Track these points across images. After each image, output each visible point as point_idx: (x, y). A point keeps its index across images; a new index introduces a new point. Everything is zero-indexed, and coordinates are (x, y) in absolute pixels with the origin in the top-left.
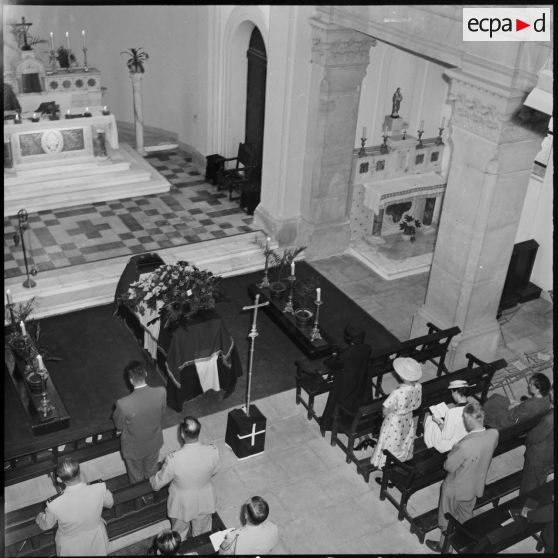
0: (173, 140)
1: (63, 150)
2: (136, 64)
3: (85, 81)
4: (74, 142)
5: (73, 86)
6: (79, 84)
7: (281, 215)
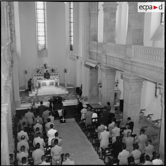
0: (73, 86)
1: (50, 85)
2: (65, 71)
3: (56, 74)
4: (52, 84)
5: (54, 75)
6: (55, 75)
7: (85, 95)
